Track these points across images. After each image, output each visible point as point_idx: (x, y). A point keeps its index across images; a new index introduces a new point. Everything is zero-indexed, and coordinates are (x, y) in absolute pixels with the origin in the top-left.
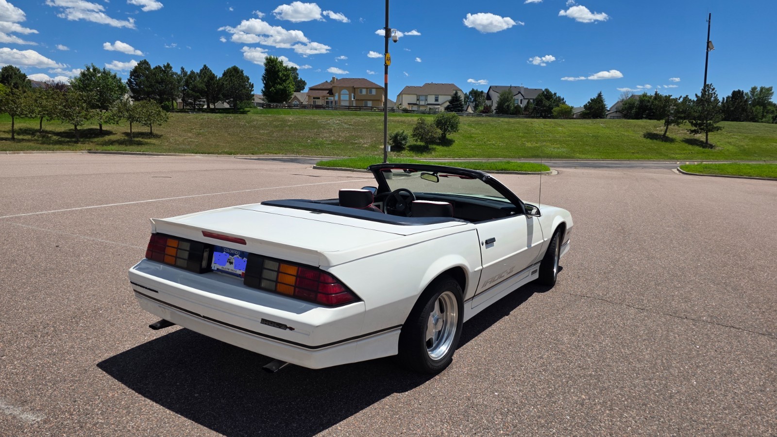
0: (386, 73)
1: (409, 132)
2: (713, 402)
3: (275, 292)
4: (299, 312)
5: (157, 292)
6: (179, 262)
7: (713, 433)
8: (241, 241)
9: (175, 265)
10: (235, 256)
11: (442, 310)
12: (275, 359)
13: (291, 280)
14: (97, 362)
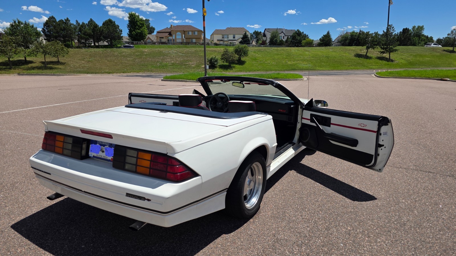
0: (204, 20)
1: (219, 57)
2: (431, 227)
3: (136, 172)
4: (154, 187)
5: (50, 174)
6: (65, 152)
7: (437, 250)
8: (109, 136)
9: (63, 154)
10: (106, 147)
11: (252, 175)
12: (137, 221)
13: (147, 164)
14: (11, 225)
